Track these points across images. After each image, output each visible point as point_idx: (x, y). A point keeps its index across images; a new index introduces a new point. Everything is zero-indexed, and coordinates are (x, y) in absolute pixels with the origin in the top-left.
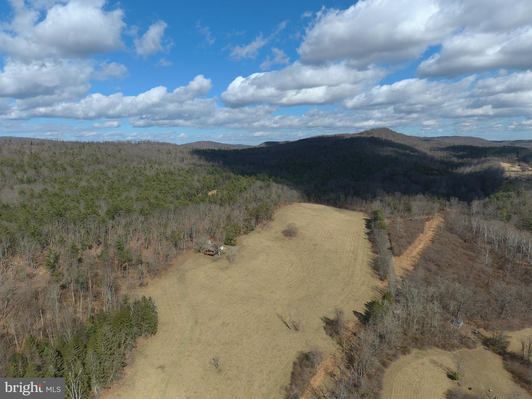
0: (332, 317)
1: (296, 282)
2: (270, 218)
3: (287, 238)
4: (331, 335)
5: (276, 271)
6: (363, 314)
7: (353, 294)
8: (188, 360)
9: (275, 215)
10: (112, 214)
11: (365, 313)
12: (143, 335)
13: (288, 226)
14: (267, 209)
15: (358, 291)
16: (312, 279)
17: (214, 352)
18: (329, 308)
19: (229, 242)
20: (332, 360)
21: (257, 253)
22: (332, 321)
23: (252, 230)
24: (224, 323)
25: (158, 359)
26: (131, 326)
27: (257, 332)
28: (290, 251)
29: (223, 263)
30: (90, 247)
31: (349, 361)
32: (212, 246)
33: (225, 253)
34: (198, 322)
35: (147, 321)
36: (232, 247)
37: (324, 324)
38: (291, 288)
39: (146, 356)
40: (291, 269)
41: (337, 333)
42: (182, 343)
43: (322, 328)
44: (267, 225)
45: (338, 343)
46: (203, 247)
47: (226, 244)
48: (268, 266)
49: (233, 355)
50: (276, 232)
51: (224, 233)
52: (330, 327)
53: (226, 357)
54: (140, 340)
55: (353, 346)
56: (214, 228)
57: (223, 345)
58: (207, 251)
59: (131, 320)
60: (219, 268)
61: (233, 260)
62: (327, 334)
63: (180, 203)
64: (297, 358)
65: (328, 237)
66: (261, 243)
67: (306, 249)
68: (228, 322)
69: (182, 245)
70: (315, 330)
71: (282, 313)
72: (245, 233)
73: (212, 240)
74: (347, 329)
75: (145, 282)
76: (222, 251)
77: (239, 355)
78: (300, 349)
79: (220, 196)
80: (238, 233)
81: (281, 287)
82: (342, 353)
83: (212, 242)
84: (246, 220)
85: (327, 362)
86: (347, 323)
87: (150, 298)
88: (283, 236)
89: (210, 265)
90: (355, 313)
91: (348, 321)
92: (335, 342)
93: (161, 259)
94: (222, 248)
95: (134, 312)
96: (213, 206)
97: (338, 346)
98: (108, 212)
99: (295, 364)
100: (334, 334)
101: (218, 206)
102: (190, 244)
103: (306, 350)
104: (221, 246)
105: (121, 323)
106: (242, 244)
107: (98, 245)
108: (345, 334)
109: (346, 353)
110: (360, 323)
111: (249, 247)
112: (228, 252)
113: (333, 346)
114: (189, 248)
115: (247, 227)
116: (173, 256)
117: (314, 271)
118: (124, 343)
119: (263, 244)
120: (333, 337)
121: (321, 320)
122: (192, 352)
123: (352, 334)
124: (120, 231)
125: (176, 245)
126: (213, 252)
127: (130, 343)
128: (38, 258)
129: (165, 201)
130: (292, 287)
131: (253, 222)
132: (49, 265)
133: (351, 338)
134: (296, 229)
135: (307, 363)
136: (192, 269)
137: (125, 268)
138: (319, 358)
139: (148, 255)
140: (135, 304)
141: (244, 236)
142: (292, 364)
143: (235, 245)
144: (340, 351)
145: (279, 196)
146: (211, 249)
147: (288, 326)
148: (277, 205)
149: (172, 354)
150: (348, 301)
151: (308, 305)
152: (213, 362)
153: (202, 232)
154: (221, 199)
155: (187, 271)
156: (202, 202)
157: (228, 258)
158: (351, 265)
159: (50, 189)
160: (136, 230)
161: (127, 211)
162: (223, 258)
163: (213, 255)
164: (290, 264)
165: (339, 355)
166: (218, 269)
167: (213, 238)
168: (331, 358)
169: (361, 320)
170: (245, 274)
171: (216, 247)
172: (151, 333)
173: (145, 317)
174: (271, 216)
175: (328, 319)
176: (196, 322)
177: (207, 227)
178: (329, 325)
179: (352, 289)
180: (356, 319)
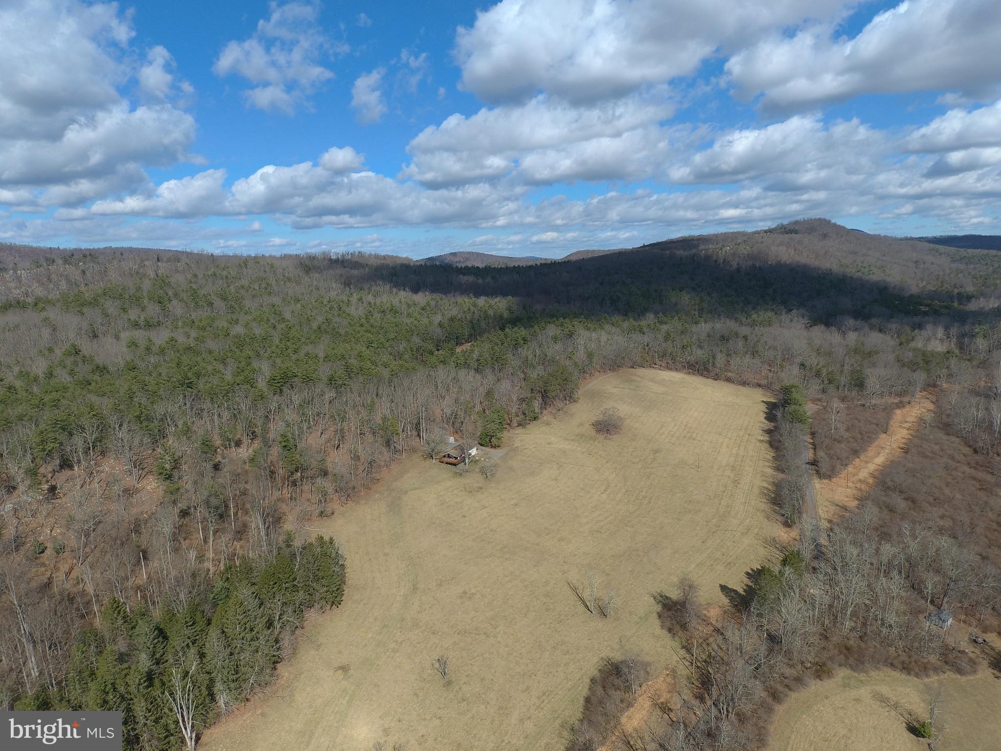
0: (674, 594)
1: (611, 523)
2: (570, 397)
3: (601, 437)
4: (670, 630)
5: (574, 500)
6: (741, 591)
7: (724, 550)
8: (393, 658)
9: (580, 392)
10: (279, 385)
11: (745, 591)
12: (317, 606)
13: (604, 414)
14: (566, 380)
15: (735, 547)
16: (644, 517)
17: (442, 646)
18: (672, 577)
19: (488, 440)
20: (669, 680)
21: (540, 463)
22: (675, 603)
23: (535, 418)
24: (465, 593)
25: (340, 652)
26: (295, 588)
27: (526, 615)
28: (604, 462)
29: (474, 479)
30: (238, 444)
31: (703, 683)
32: (455, 448)
33: (477, 461)
34: (417, 589)
35: (324, 581)
36: (492, 451)
37: (659, 608)
38: (601, 533)
39: (319, 646)
40: (604, 496)
41: (684, 627)
42: (385, 626)
43: (655, 615)
44: (565, 410)
45: (683, 647)
46: (439, 448)
47: (482, 445)
48: (559, 489)
49: (476, 654)
50: (581, 424)
51: (479, 424)
52: (669, 613)
53: (462, 657)
54: (312, 615)
55: (713, 654)
56: (461, 414)
57: (459, 634)
58: (445, 456)
59: (295, 579)
60: (465, 488)
61: (493, 475)
62: (662, 627)
63: (401, 366)
64: (600, 670)
65: (685, 437)
66: (549, 444)
67: (637, 460)
68: (473, 591)
69: (400, 442)
70: (641, 618)
71: (578, 580)
72: (519, 425)
73: (457, 436)
74: (706, 621)
75: (329, 510)
76: (473, 456)
77: (487, 655)
78: (606, 653)
79: (475, 356)
80: (505, 424)
81: (581, 530)
82: (690, 668)
83: (456, 440)
84: (523, 400)
85: (659, 684)
86: (705, 609)
87: (331, 539)
88: (593, 433)
89: (449, 483)
90: (724, 588)
91: (709, 604)
92: (676, 644)
93: (361, 468)
94: (474, 452)
95: (301, 564)
96: (462, 373)
97: (683, 652)
98: (272, 381)
99: (593, 680)
100: (678, 628)
101: (472, 372)
102: (415, 442)
103: (618, 657)
104: (471, 448)
105: (276, 583)
106: (513, 445)
107: (252, 439)
108: (700, 630)
109: (698, 667)
110: (733, 610)
111: (527, 451)
112: (485, 460)
113: (672, 652)
114: (414, 450)
115: (524, 414)
116: (383, 464)
117: (650, 502)
118: (280, 619)
119: (552, 446)
120: (674, 634)
121: (652, 599)
122: (401, 643)
123: (713, 631)
124: (291, 416)
125: (388, 444)
126: (456, 458)
127: (291, 619)
128: (146, 461)
129: (374, 363)
130: (603, 531)
131: (536, 404)
132: (161, 474)
133: (711, 640)
134: (620, 418)
135: (617, 682)
136: (416, 489)
137: (294, 484)
138: (642, 673)
139: (338, 461)
140: (304, 548)
141: (519, 430)
142: (588, 680)
143: (499, 446)
144: (687, 664)
145: (590, 355)
146: (453, 453)
147: (587, 606)
148: (585, 371)
149: (366, 645)
150: (712, 565)
151: (630, 569)
152: (437, 665)
153: (439, 419)
154: (478, 360)
155: (406, 492)
156: (441, 366)
157: (483, 471)
158: (725, 494)
159: (181, 339)
160: (318, 415)
161: (305, 379)
162: (474, 470)
163: (455, 465)
164: (603, 488)
165: (683, 671)
166: (462, 491)
167: (457, 432)
168: (667, 675)
169: (736, 603)
170: (513, 502)
171: (462, 449)
172: (330, 603)
173: (321, 574)
174: (572, 393)
175: (667, 598)
176: (415, 588)
177: (448, 411)
178: (669, 610)
179: (722, 540)
180: (725, 601)
